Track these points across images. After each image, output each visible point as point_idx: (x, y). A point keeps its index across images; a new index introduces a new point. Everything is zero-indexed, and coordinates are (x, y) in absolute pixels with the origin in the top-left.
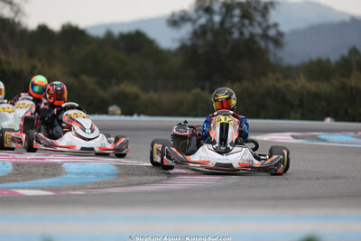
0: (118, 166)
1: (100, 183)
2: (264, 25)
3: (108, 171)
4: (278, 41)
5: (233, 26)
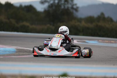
1: (9, 54)
2: (72, 4)
3: (13, 50)
4: (76, 10)
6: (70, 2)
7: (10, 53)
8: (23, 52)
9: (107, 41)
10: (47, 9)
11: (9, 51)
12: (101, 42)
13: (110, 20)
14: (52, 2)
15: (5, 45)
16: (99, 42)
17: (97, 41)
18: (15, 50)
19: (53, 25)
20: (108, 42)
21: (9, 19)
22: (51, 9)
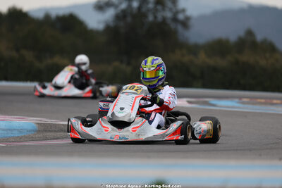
0: (38, 124)
2: (174, 10)
4: (185, 23)
5: (148, 10)
6: (169, 4)
7: (23, 135)
8: (55, 131)
9: (263, 101)
10: (112, 24)
11: (20, 130)
12: (248, 103)
13: (270, 48)
14: (124, 6)
15: (9, 115)
16: (243, 103)
17: (237, 100)
18: (36, 127)
19: (129, 64)
20: (265, 104)
21: (17, 50)
22: (121, 24)
